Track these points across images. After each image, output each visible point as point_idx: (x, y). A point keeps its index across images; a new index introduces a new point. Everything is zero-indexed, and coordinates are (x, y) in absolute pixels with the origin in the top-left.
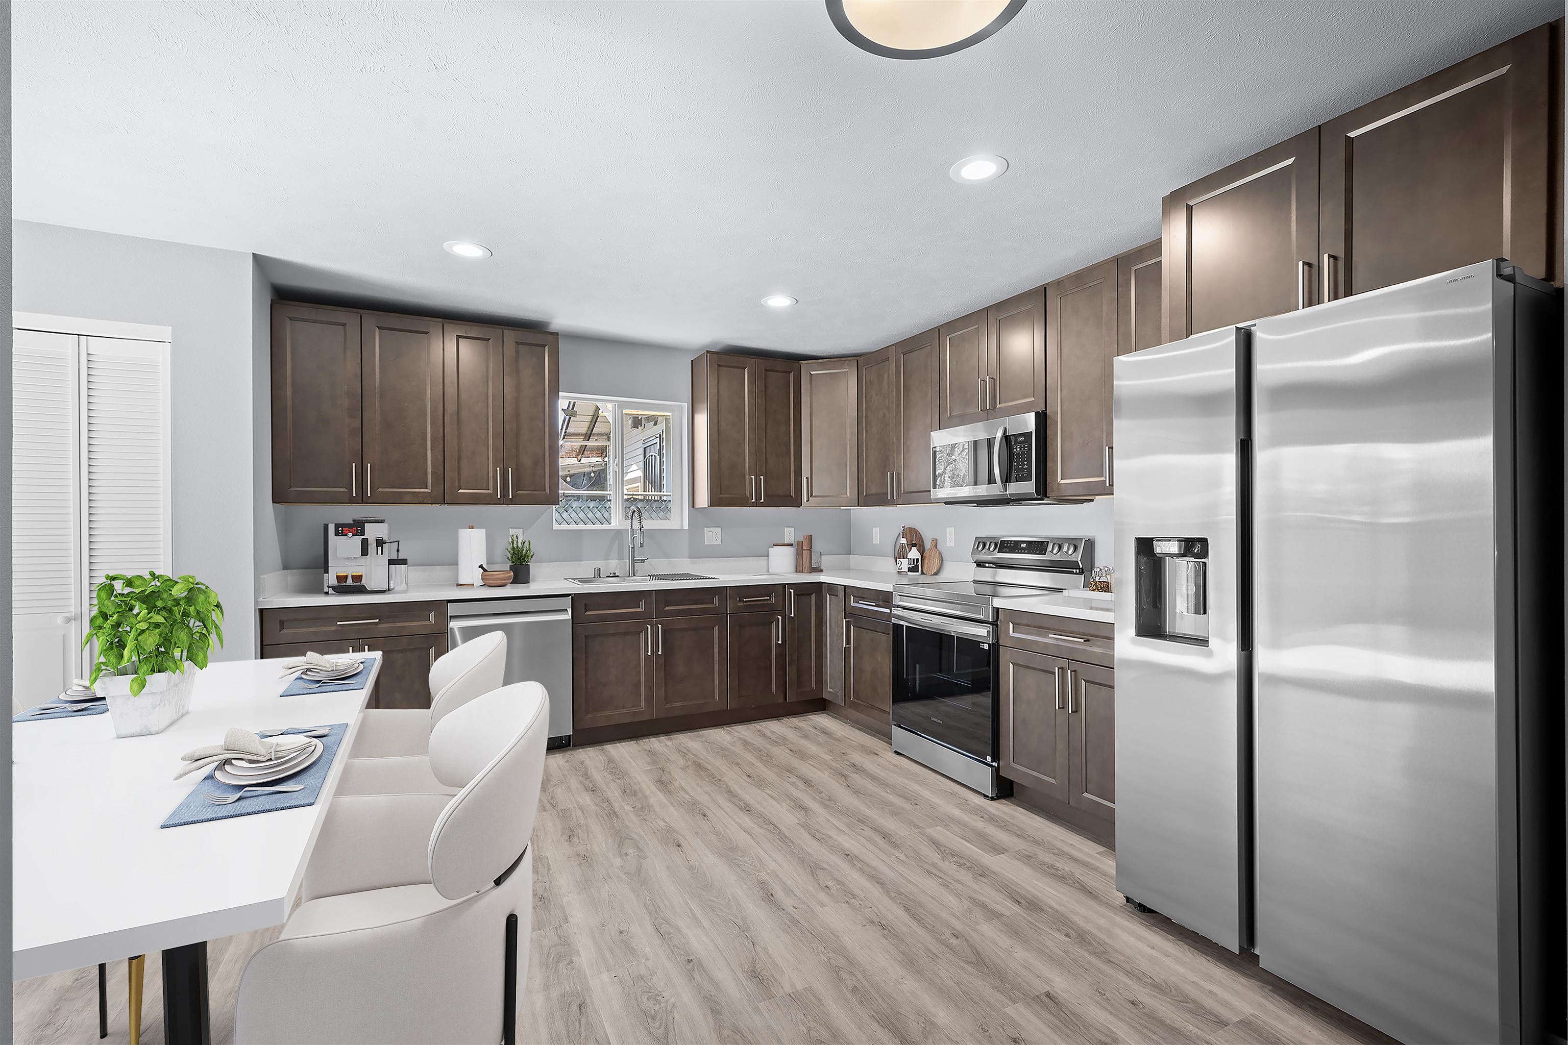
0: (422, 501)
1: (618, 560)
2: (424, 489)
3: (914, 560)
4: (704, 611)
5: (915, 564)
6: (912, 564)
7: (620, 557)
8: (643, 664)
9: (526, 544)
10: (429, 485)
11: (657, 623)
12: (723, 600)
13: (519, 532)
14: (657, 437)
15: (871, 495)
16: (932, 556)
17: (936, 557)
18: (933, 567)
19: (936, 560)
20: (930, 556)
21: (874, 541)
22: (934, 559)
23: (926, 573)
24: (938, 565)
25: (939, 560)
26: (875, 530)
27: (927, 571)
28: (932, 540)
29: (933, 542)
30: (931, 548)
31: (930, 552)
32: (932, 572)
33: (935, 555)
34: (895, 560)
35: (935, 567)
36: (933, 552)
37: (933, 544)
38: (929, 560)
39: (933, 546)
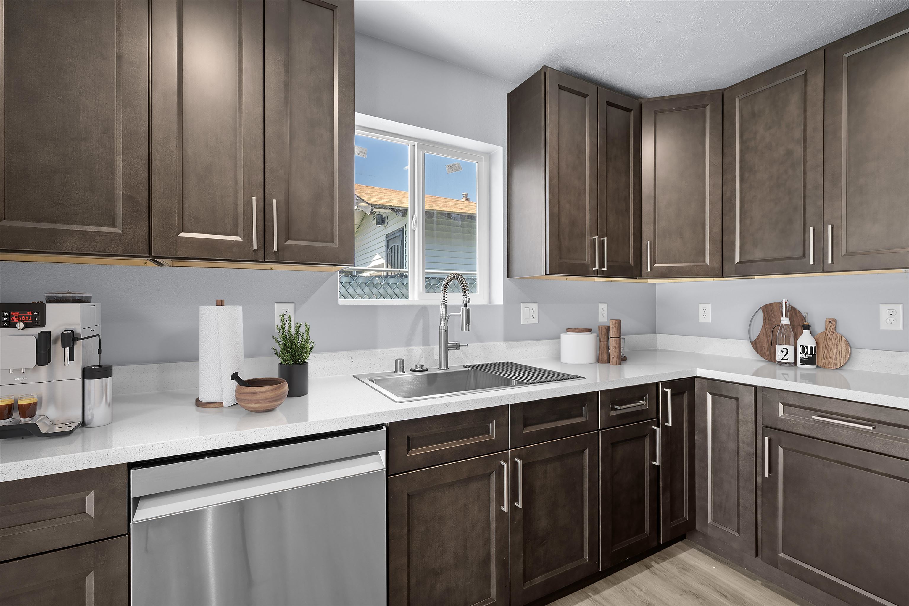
0: (102, 249)
1: (423, 346)
2: (108, 226)
3: (807, 347)
4: (573, 429)
5: (813, 354)
6: (809, 353)
7: (426, 342)
8: (493, 525)
9: (302, 330)
10: (119, 220)
11: (513, 457)
12: (594, 411)
13: (289, 308)
14: (401, 230)
15: (752, 262)
16: (832, 343)
17: (841, 345)
18: (838, 359)
19: (841, 347)
20: (828, 342)
21: (701, 320)
22: (837, 347)
23: (826, 366)
24: (845, 354)
25: (845, 349)
26: (701, 306)
27: (826, 364)
28: (828, 320)
29: (831, 323)
30: (827, 331)
31: (828, 338)
32: (838, 365)
33: (837, 341)
34: (752, 343)
35: (840, 358)
36: (832, 337)
37: (830, 326)
38: (827, 348)
39: (832, 329)
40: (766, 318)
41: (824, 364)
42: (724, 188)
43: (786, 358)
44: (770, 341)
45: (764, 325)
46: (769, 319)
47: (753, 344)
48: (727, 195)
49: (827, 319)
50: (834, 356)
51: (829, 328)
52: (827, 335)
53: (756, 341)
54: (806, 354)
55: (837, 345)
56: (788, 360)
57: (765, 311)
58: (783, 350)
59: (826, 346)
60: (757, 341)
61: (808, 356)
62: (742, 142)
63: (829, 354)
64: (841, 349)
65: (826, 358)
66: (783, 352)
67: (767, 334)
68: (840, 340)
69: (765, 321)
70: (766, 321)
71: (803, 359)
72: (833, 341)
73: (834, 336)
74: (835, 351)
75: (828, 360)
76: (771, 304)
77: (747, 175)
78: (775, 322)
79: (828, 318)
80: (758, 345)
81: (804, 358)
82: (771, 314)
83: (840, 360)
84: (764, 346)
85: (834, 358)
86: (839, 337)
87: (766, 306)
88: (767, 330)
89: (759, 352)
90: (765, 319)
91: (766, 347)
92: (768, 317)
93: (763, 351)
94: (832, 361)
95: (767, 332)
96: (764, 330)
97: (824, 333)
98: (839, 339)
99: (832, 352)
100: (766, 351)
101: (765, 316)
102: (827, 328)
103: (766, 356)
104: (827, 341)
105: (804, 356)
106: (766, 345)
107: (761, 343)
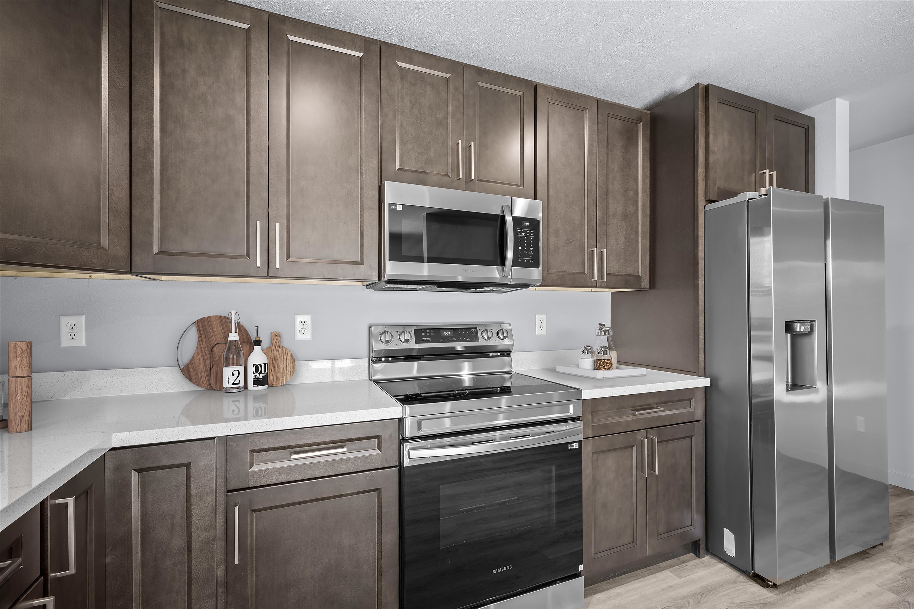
3: (261, 365)
5: (266, 372)
15: (180, 254)
16: (279, 357)
17: (287, 358)
18: (285, 373)
19: (287, 361)
20: (275, 358)
21: (66, 342)
22: (283, 361)
23: (274, 383)
24: (291, 368)
25: (291, 362)
26: (65, 321)
27: (274, 381)
28: (273, 334)
29: (276, 337)
30: (273, 346)
31: (274, 352)
32: (285, 380)
33: (283, 355)
34: (182, 370)
35: (287, 373)
36: (278, 351)
37: (276, 340)
38: (274, 364)
39: (278, 342)
40: (201, 335)
41: (272, 382)
42: (134, 132)
43: (237, 382)
44: (208, 363)
45: (200, 344)
46: (207, 336)
47: (184, 371)
48: (139, 144)
49: (272, 332)
50: (282, 371)
51: (275, 342)
52: (274, 350)
53: (188, 367)
54: (260, 374)
55: (283, 359)
56: (239, 384)
57: (201, 326)
58: (233, 373)
59: (273, 361)
60: (190, 366)
61: (262, 375)
62: (163, 74)
63: (276, 370)
64: (287, 363)
65: (274, 375)
66: (233, 375)
67: (203, 355)
68: (286, 354)
69: (200, 339)
70: (202, 340)
71: (257, 380)
72: (280, 356)
73: (280, 350)
74: (282, 366)
75: (276, 376)
76: (209, 318)
77: (171, 126)
78: (214, 339)
79: (274, 332)
80: (192, 371)
81: (258, 378)
82: (208, 330)
83: (287, 375)
84: (200, 371)
85: (281, 373)
86: (285, 351)
87: (202, 320)
88: (203, 350)
89: (194, 379)
90: (200, 337)
91: (203, 373)
92: (204, 333)
93: (199, 378)
94: (280, 377)
95: (204, 353)
96: (200, 350)
97: (270, 348)
98: (285, 352)
99: (280, 367)
100: (203, 378)
101: (200, 333)
102: (273, 342)
103: (203, 384)
104: (274, 356)
105: (258, 376)
106: (203, 370)
107: (196, 367)
